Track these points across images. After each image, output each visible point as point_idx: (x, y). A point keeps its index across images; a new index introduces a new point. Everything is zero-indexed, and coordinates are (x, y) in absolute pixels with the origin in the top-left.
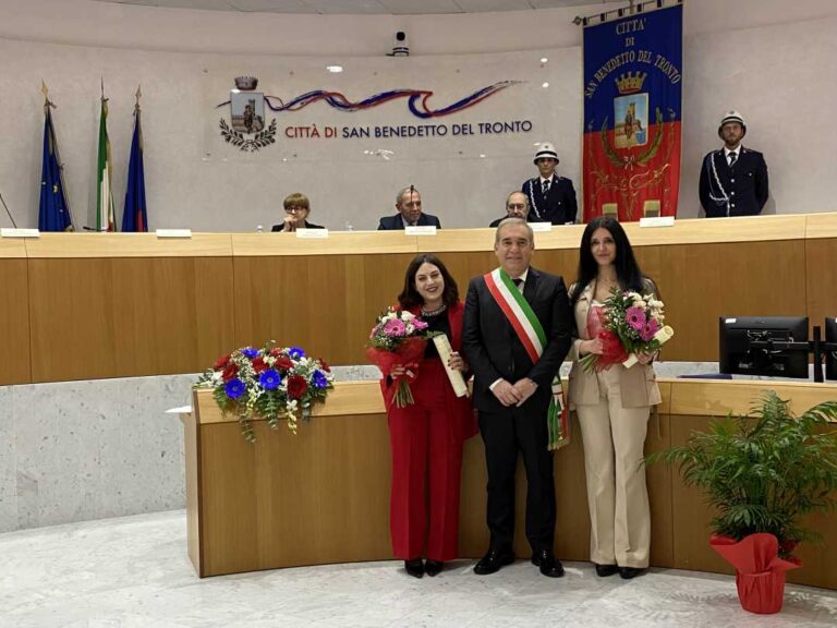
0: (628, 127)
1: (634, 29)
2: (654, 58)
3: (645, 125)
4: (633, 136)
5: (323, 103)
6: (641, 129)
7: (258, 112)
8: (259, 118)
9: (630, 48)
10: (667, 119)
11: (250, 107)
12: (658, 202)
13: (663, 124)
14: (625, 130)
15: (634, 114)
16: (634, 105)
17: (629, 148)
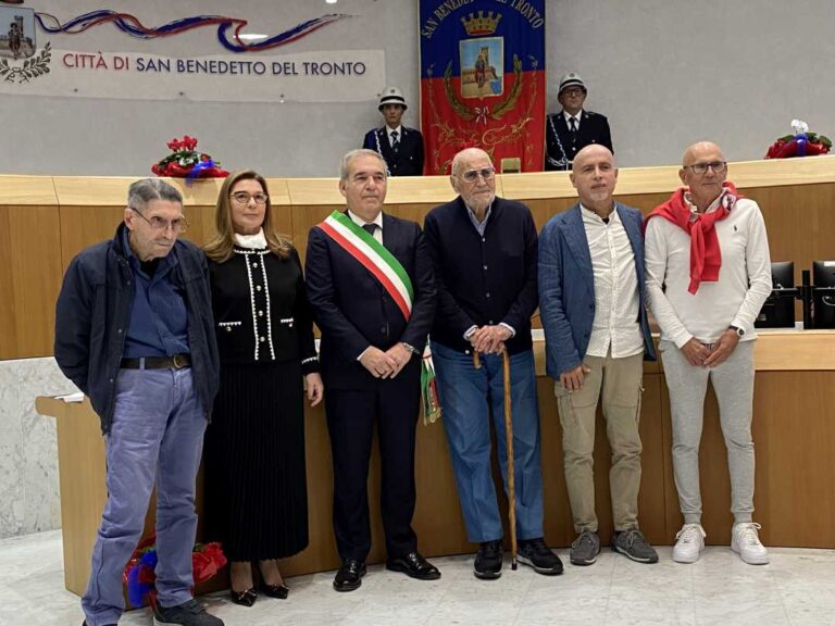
0: (480, 75)
4: (486, 85)
5: (109, 26)
6: (496, 78)
7: (27, 33)
8: (29, 41)
10: (527, 67)
11: (17, 26)
12: (518, 159)
13: (522, 73)
14: (476, 77)
15: (487, 60)
16: (487, 48)
17: (481, 98)
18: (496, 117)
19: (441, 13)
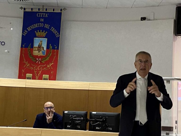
0: (39, 49)
1: (44, 16)
2: (50, 27)
3: (45, 49)
4: (41, 52)
6: (44, 50)
9: (42, 22)
10: (54, 48)
12: (48, 75)
13: (52, 50)
14: (38, 49)
15: (42, 45)
16: (42, 41)
17: (39, 56)
18: (43, 62)
19: (29, 29)
